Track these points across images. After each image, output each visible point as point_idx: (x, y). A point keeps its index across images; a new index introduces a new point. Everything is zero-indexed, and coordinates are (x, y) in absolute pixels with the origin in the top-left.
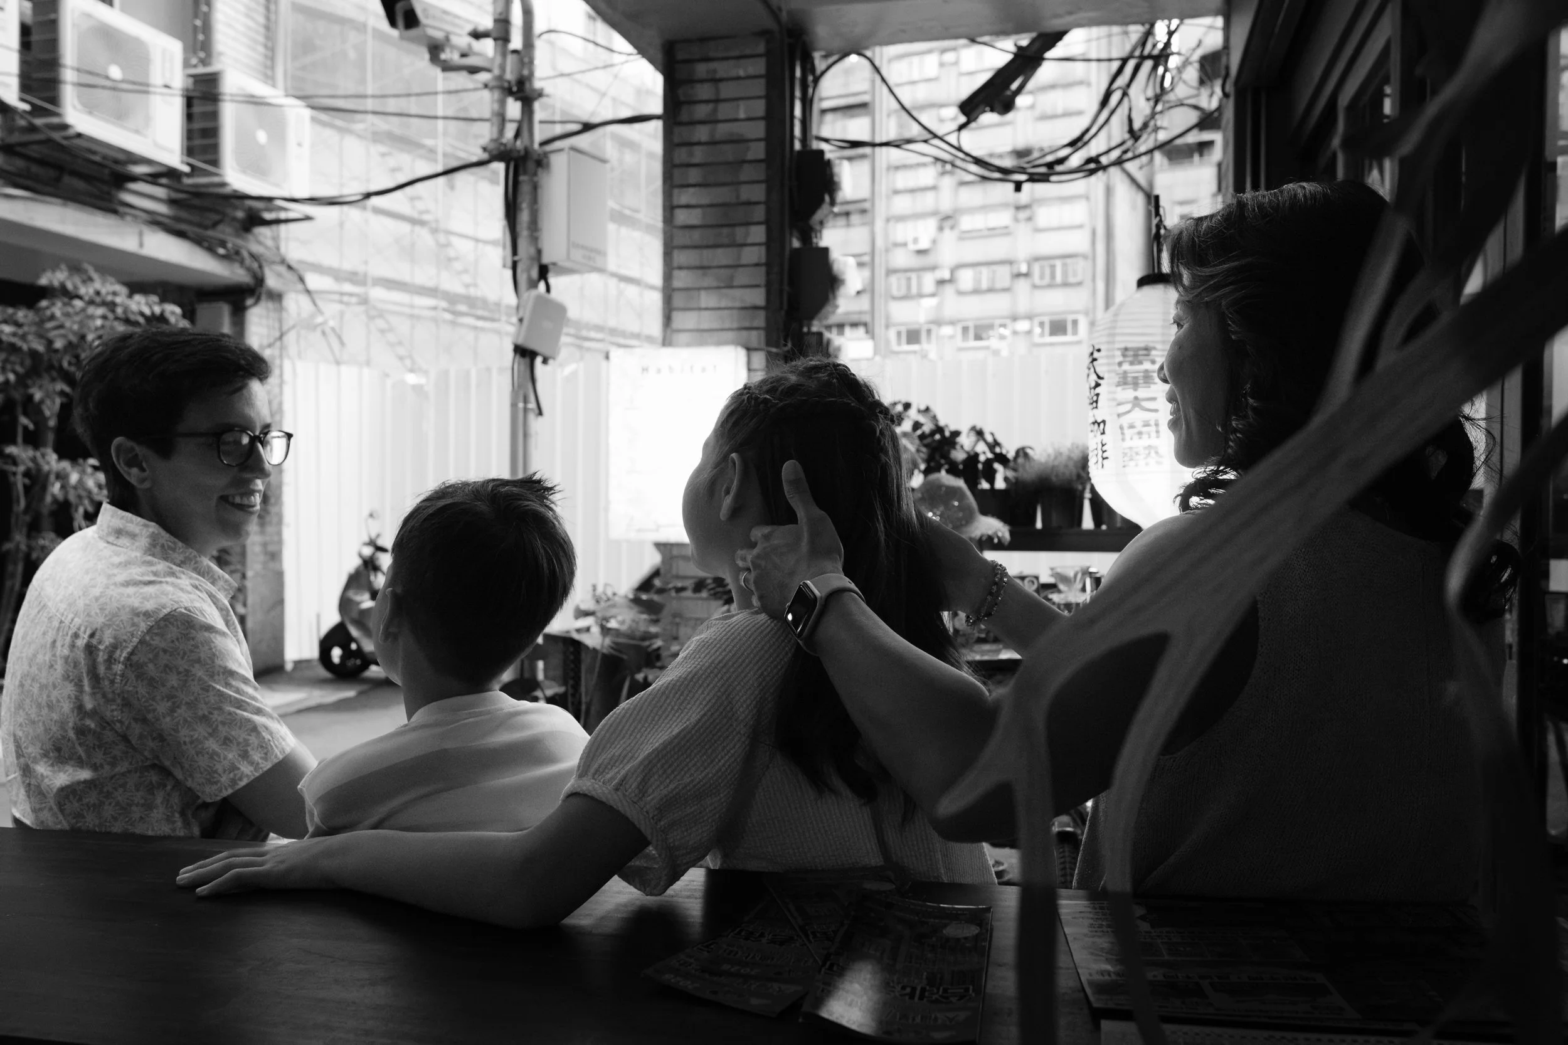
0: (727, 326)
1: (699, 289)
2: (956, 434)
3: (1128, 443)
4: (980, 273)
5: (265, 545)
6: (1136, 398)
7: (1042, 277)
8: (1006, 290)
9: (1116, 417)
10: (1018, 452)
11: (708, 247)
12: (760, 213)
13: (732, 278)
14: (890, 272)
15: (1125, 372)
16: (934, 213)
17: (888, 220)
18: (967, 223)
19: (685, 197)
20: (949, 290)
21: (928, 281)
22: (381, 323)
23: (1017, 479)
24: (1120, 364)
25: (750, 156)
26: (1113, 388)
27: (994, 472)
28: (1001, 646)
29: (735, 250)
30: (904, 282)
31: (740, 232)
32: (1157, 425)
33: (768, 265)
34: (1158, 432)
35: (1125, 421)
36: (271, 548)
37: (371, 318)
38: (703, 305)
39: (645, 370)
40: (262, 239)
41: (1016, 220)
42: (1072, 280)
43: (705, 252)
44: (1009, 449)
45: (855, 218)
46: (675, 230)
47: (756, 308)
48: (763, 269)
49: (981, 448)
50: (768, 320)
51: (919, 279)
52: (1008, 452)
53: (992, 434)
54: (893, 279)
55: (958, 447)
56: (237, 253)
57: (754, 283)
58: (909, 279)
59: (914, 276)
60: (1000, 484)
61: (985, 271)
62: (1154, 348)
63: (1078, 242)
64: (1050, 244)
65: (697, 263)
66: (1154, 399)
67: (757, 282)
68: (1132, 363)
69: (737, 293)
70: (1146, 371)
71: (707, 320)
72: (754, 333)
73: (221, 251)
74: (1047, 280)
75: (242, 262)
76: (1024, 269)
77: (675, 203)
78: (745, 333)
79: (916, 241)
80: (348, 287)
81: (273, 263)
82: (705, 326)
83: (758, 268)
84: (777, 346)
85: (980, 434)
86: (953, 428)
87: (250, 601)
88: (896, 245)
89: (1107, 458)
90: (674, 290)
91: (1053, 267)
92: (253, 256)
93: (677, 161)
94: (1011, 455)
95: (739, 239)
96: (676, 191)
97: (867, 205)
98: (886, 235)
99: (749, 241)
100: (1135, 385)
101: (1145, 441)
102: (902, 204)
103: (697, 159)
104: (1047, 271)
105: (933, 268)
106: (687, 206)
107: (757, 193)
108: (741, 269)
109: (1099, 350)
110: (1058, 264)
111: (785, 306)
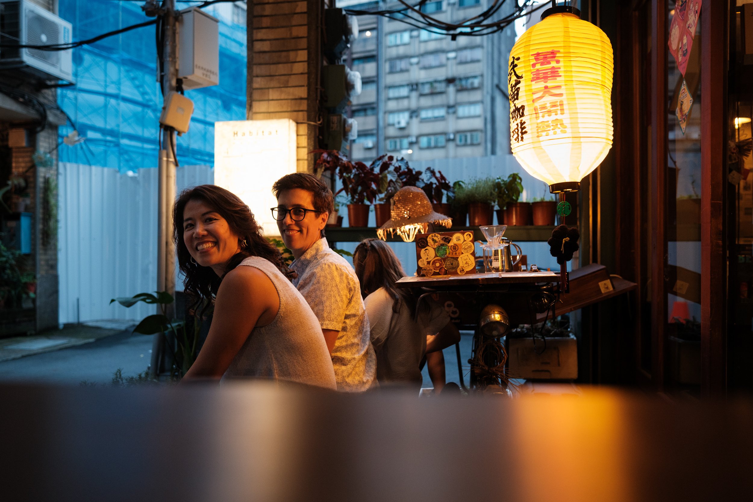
0: (285, 110)
1: (268, 88)
2: (419, 173)
3: (541, 119)
4: (430, 139)
5: (47, 261)
6: (546, 87)
7: (461, 140)
8: (443, 147)
9: (531, 102)
10: (455, 184)
11: (274, 64)
12: (304, 43)
13: (288, 81)
14: (387, 138)
15: (538, 70)
16: (408, 110)
17: (385, 113)
18: (424, 114)
19: (259, 35)
20: (415, 147)
21: (405, 142)
22: (126, 157)
23: (455, 197)
24: (534, 65)
25: (298, 10)
26: (530, 83)
27: (442, 194)
28: (450, 275)
29: (289, 65)
30: (393, 144)
31: (292, 54)
32: (561, 105)
33: (309, 73)
34: (562, 110)
35: (538, 104)
36: (51, 262)
37: (121, 154)
38: (271, 98)
39: (235, 134)
40: (46, 96)
41: (448, 113)
42: (475, 142)
43: (272, 67)
44: (451, 180)
45: (369, 112)
46: (254, 55)
47: (301, 99)
48: (306, 76)
49: (434, 180)
50: (308, 105)
51: (401, 142)
52: (449, 182)
53: (440, 172)
54: (388, 142)
55: (420, 180)
56: (30, 101)
57: (300, 84)
58: (395, 142)
59: (398, 141)
60: (444, 200)
61: (433, 138)
62: (559, 52)
63: (478, 124)
64: (464, 125)
65: (268, 74)
66: (559, 87)
67: (303, 84)
68: (542, 64)
69: (291, 90)
70: (553, 68)
71: (273, 106)
72: (301, 114)
73: (21, 100)
74: (463, 142)
75: (33, 107)
76: (452, 136)
77: (255, 38)
78: (295, 113)
79: (399, 123)
80: (109, 138)
81: (52, 108)
82: (272, 110)
83: (303, 76)
84: (315, 122)
85: (433, 173)
86: (417, 169)
87: (38, 291)
88: (389, 125)
89: (526, 132)
90: (254, 89)
91: (466, 137)
92: (41, 104)
93: (255, 13)
94: (451, 184)
95: (292, 58)
96: (255, 31)
97: (375, 106)
98: (384, 120)
99: (298, 60)
100: (545, 78)
101: (553, 117)
102: (392, 105)
103: (267, 13)
104: (463, 138)
105: (408, 136)
106: (262, 40)
107: (303, 31)
108: (293, 76)
109: (518, 59)
110: (469, 135)
111: (319, 98)
